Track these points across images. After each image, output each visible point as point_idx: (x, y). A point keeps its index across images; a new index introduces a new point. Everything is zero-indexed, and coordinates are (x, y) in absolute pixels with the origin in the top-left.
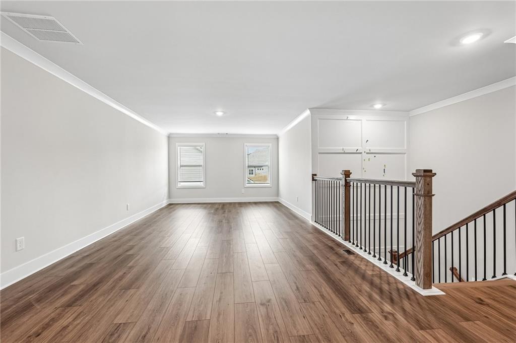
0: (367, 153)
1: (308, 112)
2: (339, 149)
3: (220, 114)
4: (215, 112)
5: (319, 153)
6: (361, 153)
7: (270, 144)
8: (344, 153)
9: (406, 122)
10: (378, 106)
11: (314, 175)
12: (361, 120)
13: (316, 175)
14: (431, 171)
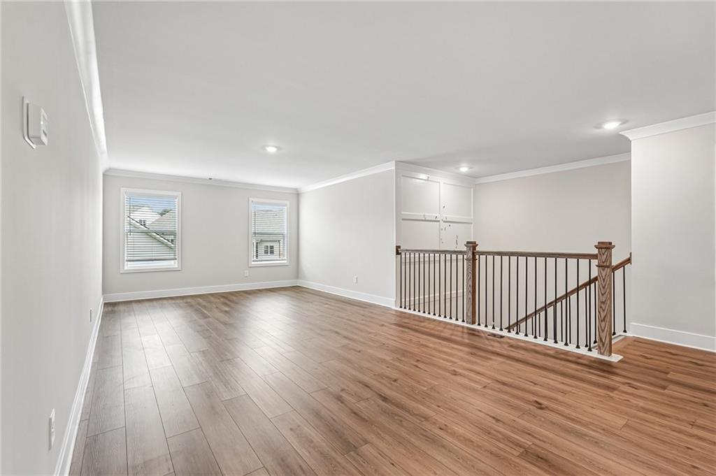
0: (444, 222)
1: (391, 166)
2: (419, 215)
3: (271, 150)
4: (264, 147)
5: (403, 219)
6: (439, 221)
7: (288, 203)
8: (425, 220)
9: (472, 189)
10: (464, 169)
11: (398, 247)
12: (439, 183)
13: (399, 247)
14: (610, 243)
